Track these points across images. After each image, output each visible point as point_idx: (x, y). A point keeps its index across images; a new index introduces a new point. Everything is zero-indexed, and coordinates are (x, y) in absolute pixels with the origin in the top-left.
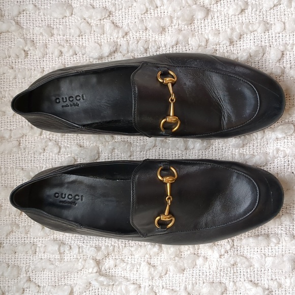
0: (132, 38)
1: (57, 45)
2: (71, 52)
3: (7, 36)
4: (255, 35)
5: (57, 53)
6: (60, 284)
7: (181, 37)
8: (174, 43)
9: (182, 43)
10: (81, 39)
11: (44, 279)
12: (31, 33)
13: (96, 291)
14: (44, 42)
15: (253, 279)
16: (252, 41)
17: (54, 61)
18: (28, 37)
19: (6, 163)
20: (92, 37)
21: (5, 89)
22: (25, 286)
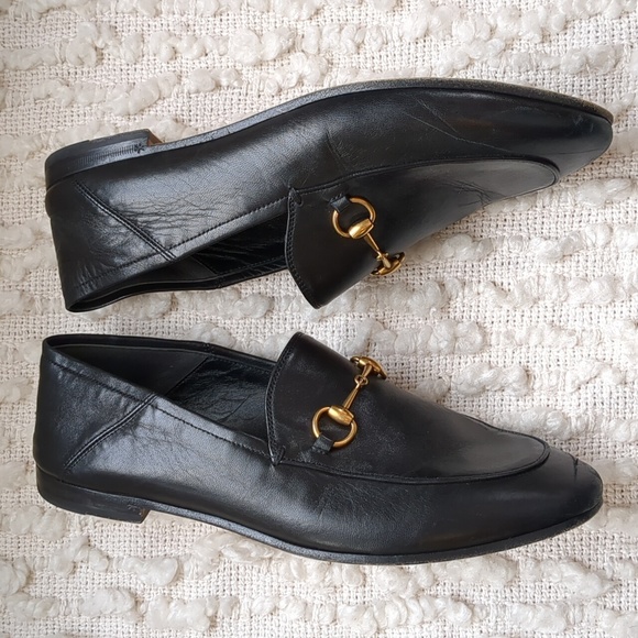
0: (329, 20)
1: (166, 35)
2: (196, 50)
3: (60, 16)
4: (599, 23)
5: (165, 52)
6: (154, 554)
7: (435, 21)
8: (419, 33)
9: (437, 33)
10: (218, 22)
11: (119, 542)
12: (113, 10)
13: (233, 572)
14: (139, 29)
15: (578, 557)
16: (592, 36)
17: (157, 70)
18: (105, 19)
19: (44, 289)
20: (243, 17)
21: (48, 130)
22: (79, 557)
